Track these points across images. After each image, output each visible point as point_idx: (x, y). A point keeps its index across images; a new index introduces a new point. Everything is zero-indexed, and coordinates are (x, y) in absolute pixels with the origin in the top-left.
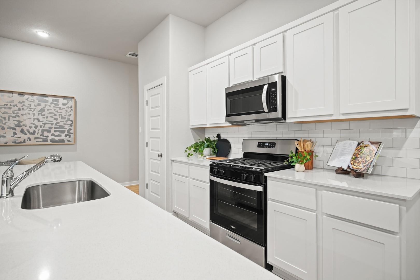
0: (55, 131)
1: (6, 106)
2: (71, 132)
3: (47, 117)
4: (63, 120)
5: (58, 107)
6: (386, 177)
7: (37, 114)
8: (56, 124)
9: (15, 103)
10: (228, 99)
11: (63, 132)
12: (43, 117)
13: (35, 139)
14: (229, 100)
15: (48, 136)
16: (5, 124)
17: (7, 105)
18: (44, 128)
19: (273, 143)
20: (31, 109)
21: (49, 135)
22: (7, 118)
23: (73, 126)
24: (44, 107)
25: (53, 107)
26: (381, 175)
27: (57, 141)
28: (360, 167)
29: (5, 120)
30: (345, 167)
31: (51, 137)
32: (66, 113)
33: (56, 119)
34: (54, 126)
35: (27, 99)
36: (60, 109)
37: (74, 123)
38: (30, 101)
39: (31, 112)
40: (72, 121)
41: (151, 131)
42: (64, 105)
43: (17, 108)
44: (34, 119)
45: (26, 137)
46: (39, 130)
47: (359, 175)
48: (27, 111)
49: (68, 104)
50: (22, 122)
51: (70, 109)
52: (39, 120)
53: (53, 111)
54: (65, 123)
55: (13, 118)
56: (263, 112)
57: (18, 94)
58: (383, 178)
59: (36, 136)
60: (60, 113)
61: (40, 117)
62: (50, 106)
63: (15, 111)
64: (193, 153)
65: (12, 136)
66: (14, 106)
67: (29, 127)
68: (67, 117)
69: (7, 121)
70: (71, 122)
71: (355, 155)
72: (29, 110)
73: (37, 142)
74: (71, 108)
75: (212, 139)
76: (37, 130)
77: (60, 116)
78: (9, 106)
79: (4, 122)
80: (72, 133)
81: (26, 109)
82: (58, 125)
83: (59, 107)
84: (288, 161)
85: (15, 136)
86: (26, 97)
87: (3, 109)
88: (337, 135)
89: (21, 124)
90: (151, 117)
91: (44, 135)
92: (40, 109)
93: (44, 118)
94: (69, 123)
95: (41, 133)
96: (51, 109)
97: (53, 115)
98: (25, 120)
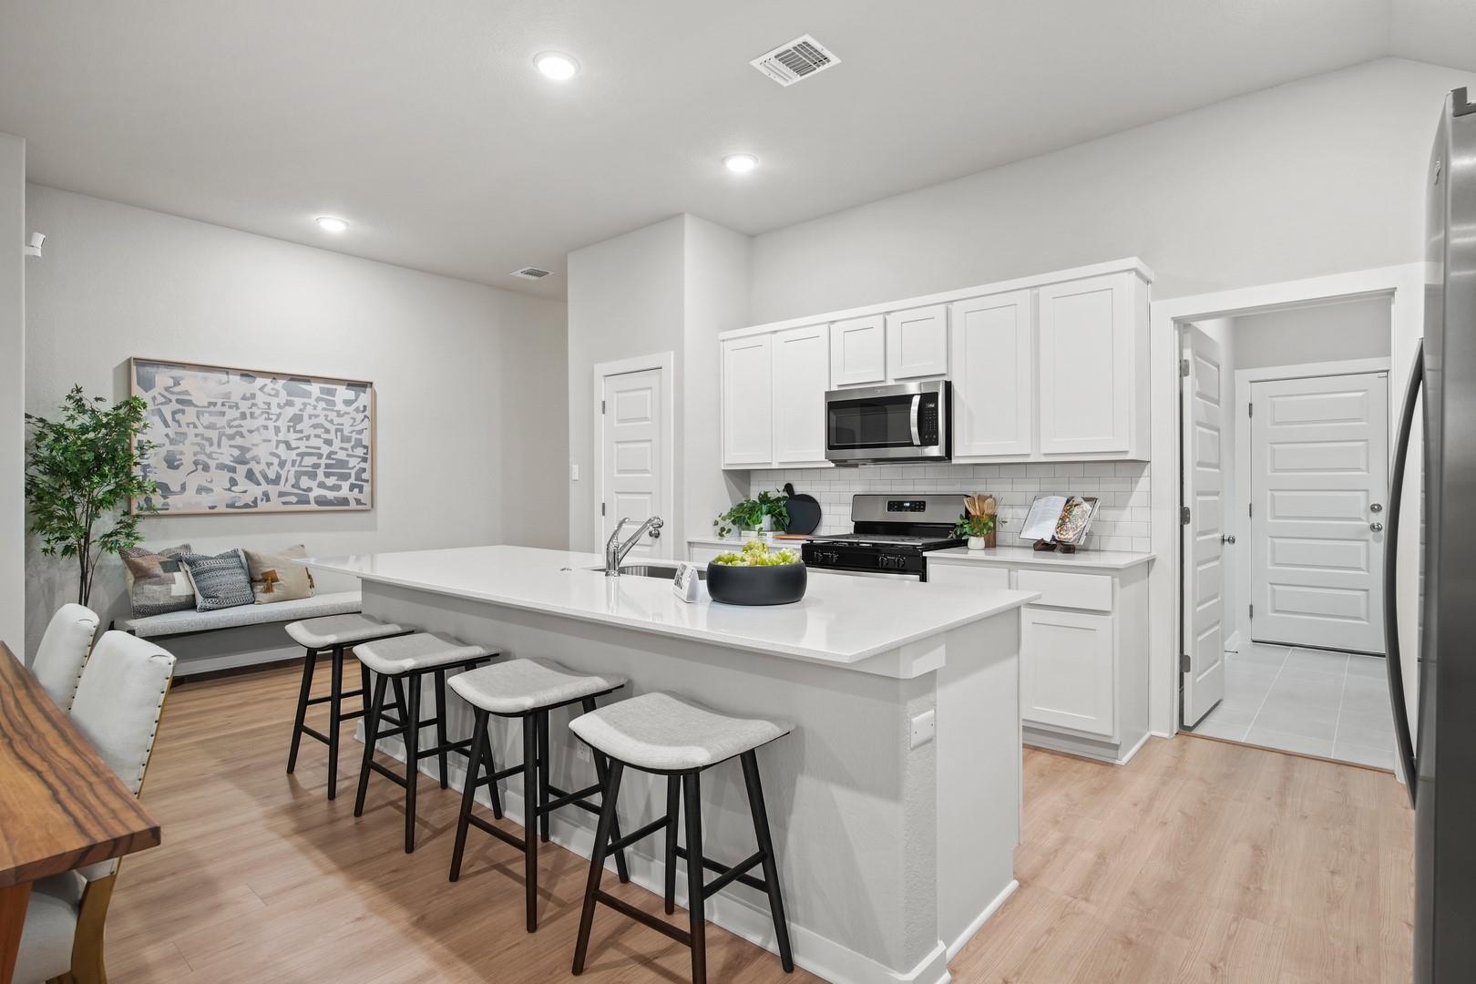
0: (327, 475)
1: (212, 408)
2: (364, 476)
3: (308, 438)
4: (345, 445)
5: (333, 410)
6: (1107, 553)
7: (283, 429)
8: (329, 457)
9: (235, 398)
10: (831, 413)
11: (345, 477)
12: (300, 435)
13: (279, 497)
14: (833, 417)
15: (310, 489)
16: (210, 456)
17: (215, 404)
18: (300, 466)
19: (920, 502)
20: (271, 416)
21: (314, 484)
22: (215, 441)
23: (369, 460)
24: (301, 410)
25: (323, 409)
26: (1099, 551)
27: (330, 503)
28: (1069, 536)
29: (211, 445)
30: (1048, 539)
31: (317, 492)
32: (352, 426)
33: (329, 442)
34: (323, 461)
35: (261, 389)
36: (339, 414)
37: (369, 454)
38: (269, 395)
39: (271, 424)
40: (365, 447)
41: (616, 475)
42: (348, 403)
43: (236, 414)
44: (278, 442)
45: (256, 491)
46: (289, 472)
47: (1069, 549)
48: (261, 421)
49: (356, 400)
50: (249, 450)
51: (361, 416)
52: (289, 447)
53: (321, 420)
54: (350, 452)
55: (229, 439)
56: (911, 444)
57: (242, 375)
58: (1101, 553)
59: (281, 488)
60: (338, 424)
61: (292, 436)
62: (315, 407)
63: (234, 420)
64: (731, 526)
65: (226, 490)
66: (230, 407)
67: (267, 463)
68: (354, 436)
69: (215, 448)
70: (365, 451)
71: (1062, 519)
72: (266, 419)
73: (284, 503)
74: (363, 412)
75: (773, 495)
76: (283, 473)
77: (339, 433)
78: (219, 407)
79: (208, 450)
80: (367, 481)
81: (260, 415)
82: (333, 459)
83: (335, 409)
84: (956, 533)
85: (233, 489)
86: (260, 381)
87: (206, 415)
88: (1033, 487)
89: (248, 456)
90: (617, 442)
91: (302, 487)
92: (292, 414)
93: (301, 439)
94: (360, 451)
95: (293, 481)
96: (317, 416)
97: (323, 430)
98: (256, 445)
